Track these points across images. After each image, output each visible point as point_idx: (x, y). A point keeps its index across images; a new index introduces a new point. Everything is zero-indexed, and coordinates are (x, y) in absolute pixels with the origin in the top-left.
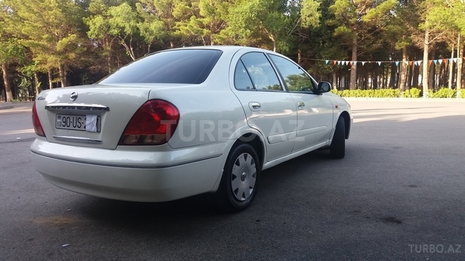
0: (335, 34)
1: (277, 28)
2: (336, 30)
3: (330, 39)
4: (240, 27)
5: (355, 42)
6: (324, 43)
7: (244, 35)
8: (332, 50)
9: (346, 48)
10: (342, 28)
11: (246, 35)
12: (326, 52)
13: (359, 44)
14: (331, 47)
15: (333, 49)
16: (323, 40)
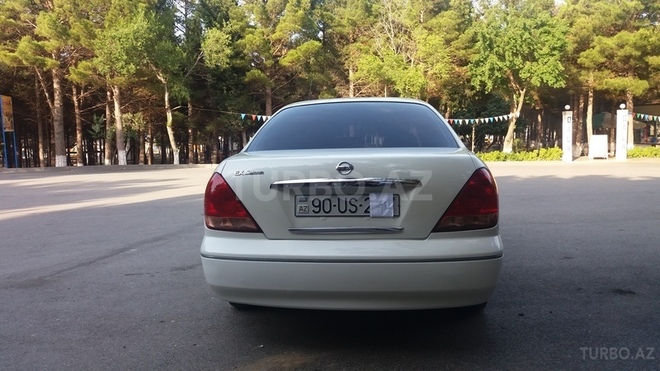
0: (246, 80)
1: (173, 64)
2: (248, 74)
3: (237, 86)
4: (117, 59)
5: (268, 91)
6: (229, 89)
7: (124, 71)
8: (239, 100)
9: (258, 98)
10: (256, 72)
11: (128, 71)
12: (234, 103)
13: (275, 94)
14: (238, 96)
15: (242, 99)
16: (227, 86)
